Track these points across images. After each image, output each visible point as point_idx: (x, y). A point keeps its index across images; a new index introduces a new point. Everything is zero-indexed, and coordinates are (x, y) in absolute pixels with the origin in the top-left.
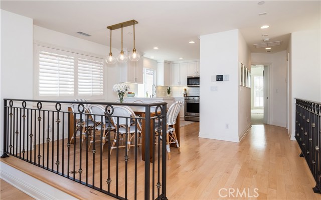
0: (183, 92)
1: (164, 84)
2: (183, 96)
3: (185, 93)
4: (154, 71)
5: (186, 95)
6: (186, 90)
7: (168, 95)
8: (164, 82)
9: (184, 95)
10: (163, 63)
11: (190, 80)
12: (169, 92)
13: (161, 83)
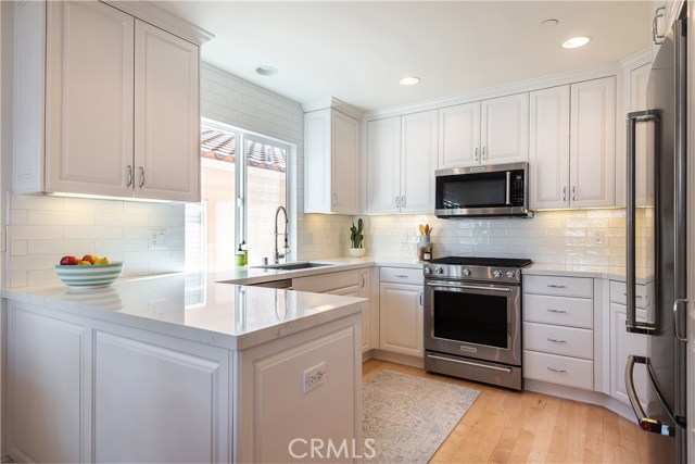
0: (417, 240)
1: (333, 206)
2: (414, 259)
3: (424, 245)
4: (288, 149)
5: (428, 253)
6: (427, 230)
7: (355, 251)
8: (334, 195)
9: (423, 251)
10: (328, 114)
11: (448, 187)
12: (357, 237)
13: (319, 200)
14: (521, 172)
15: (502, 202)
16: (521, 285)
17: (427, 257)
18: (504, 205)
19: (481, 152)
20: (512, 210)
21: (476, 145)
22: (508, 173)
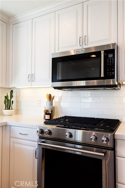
3: (48, 108)
5: (49, 115)
9: (46, 113)
14: (112, 51)
15: (98, 76)
16: (114, 149)
17: (47, 117)
18: (100, 78)
19: (83, 40)
20: (106, 82)
21: (80, 35)
22: (102, 52)
